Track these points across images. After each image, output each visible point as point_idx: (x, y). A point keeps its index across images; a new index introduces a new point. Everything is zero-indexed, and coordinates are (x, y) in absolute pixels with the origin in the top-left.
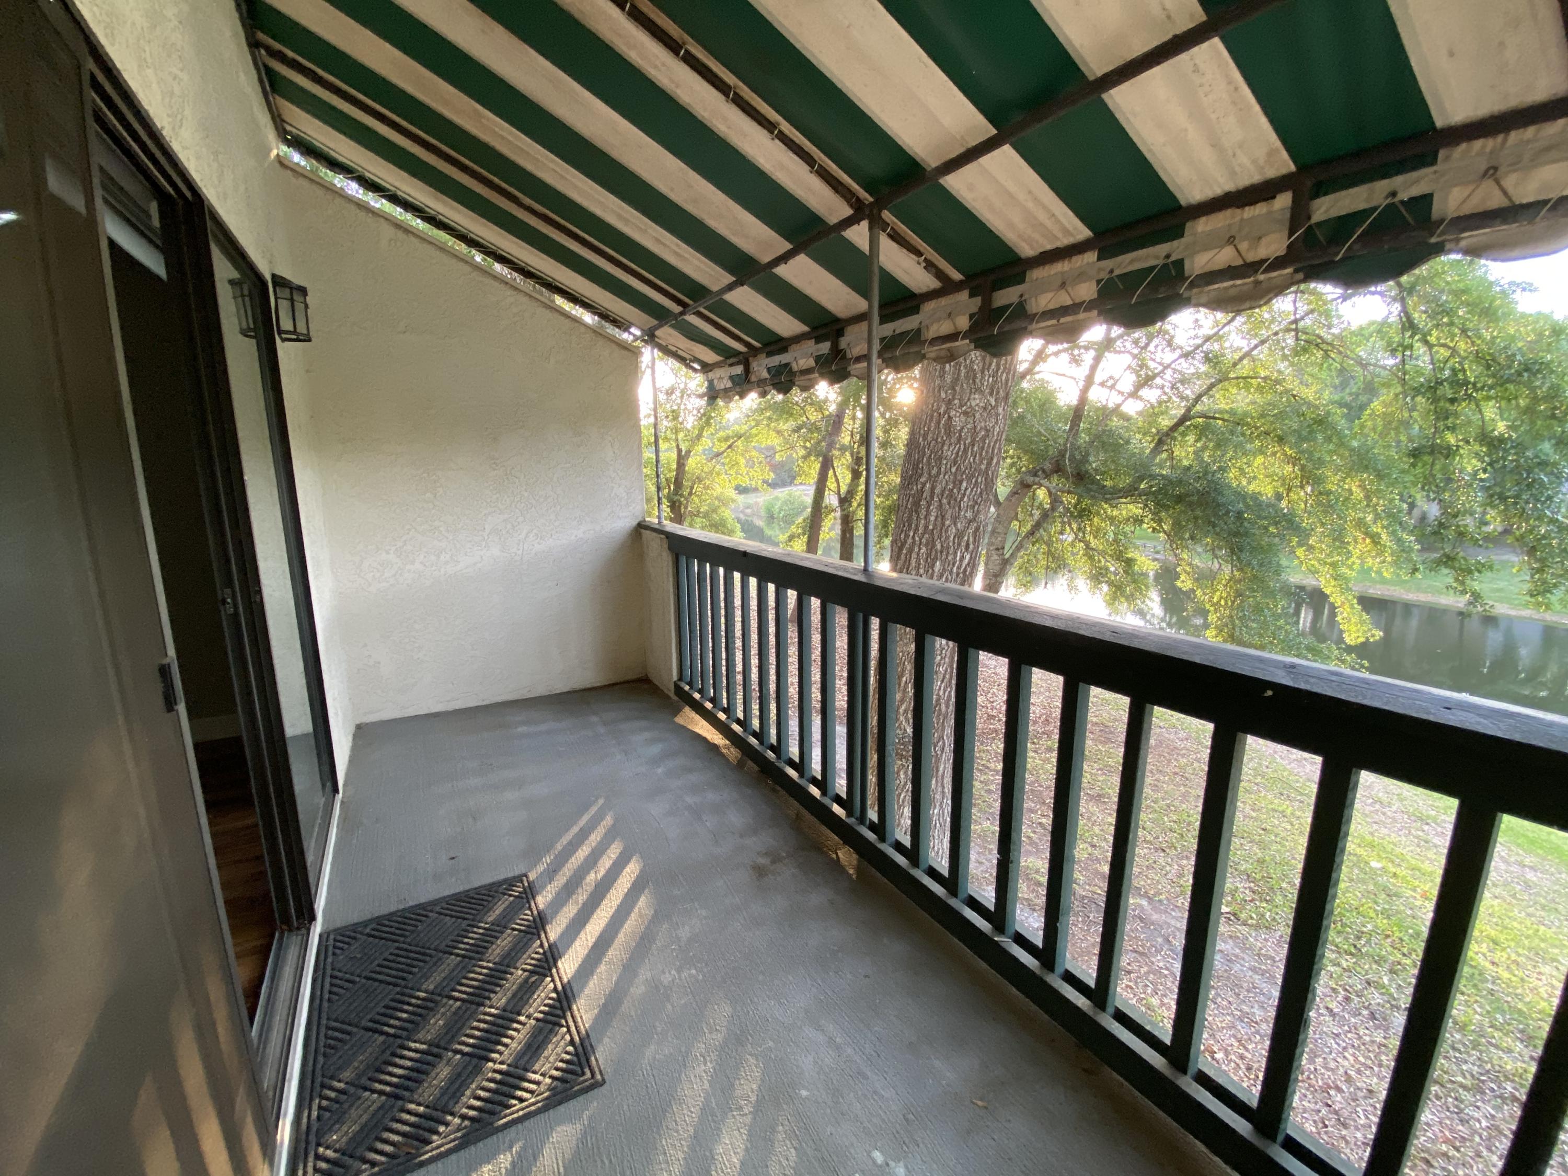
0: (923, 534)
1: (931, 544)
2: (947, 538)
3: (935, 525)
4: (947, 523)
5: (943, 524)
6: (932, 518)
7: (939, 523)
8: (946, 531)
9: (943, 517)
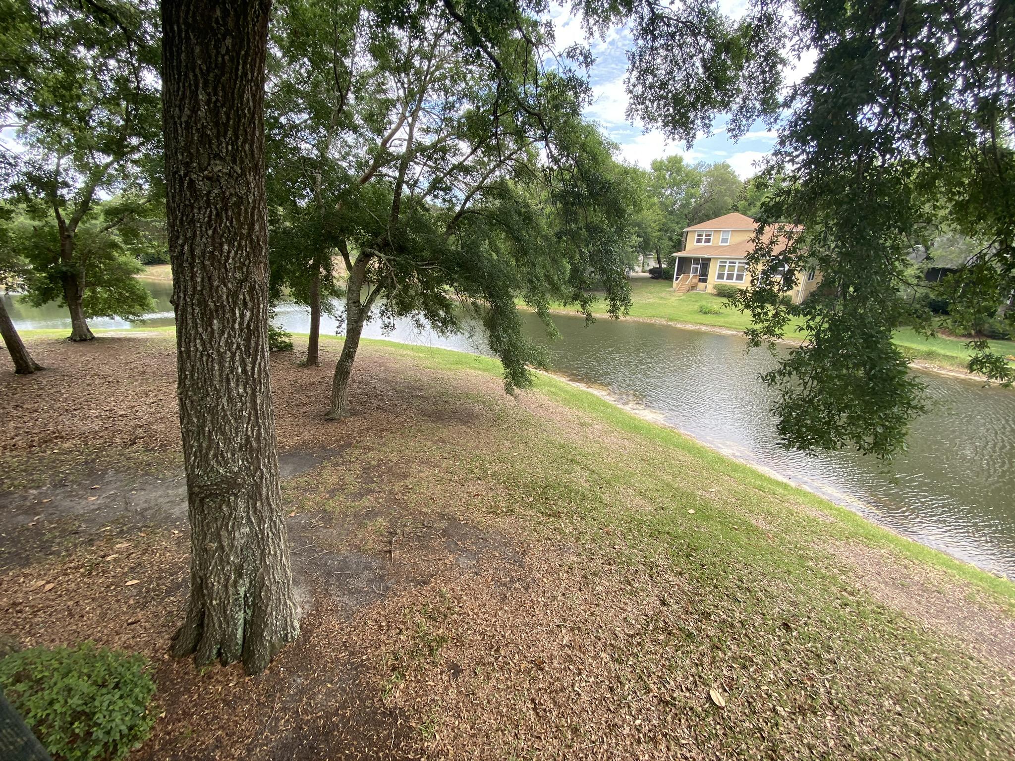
0: (193, 295)
1: (203, 303)
2: (220, 297)
3: (203, 286)
4: (216, 283)
5: (211, 286)
6: (199, 280)
7: (207, 285)
8: (217, 291)
9: (210, 278)
